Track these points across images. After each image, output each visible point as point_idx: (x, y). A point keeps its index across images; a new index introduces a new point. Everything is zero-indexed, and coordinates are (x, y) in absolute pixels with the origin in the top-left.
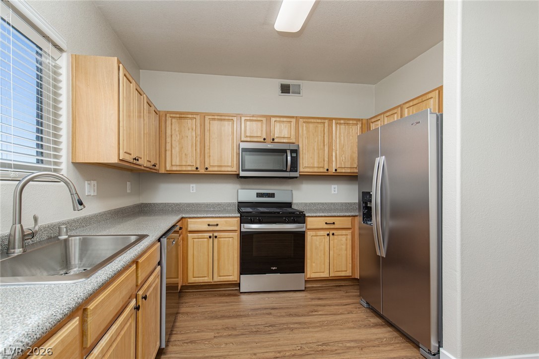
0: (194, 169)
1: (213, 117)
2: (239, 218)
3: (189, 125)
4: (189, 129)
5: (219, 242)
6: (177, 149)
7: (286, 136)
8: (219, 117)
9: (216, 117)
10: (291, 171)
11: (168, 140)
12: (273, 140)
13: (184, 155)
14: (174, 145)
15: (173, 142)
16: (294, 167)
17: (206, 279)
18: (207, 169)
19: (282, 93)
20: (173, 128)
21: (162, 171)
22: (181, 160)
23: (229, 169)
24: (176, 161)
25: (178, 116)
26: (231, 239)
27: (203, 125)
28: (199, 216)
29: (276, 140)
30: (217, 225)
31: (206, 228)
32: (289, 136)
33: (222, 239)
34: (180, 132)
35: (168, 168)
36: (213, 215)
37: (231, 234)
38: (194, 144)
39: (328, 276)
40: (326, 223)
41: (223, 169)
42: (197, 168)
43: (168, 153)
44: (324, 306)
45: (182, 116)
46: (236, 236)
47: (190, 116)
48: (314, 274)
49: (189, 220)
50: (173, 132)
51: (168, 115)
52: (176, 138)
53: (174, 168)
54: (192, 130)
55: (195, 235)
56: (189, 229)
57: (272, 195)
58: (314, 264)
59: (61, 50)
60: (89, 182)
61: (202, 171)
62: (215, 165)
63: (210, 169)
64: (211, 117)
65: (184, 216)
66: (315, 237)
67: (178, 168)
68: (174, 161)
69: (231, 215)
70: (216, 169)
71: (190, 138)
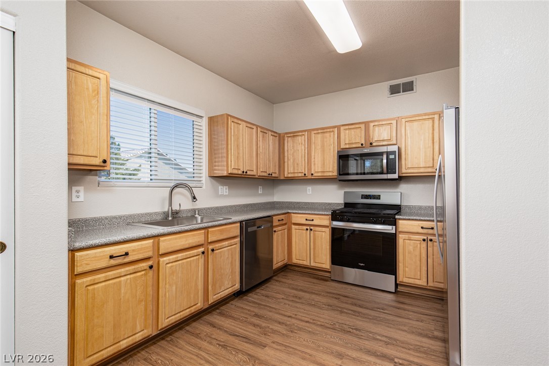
0: (303, 175)
1: (317, 132)
2: (330, 216)
3: (300, 141)
4: (299, 144)
5: (314, 235)
6: (292, 160)
7: (386, 139)
8: (322, 131)
9: (320, 131)
10: (387, 173)
11: (286, 154)
12: (371, 144)
13: (296, 165)
14: (289, 158)
15: (289, 155)
16: (391, 168)
17: (305, 263)
18: (312, 174)
19: (391, 94)
20: (289, 144)
21: (282, 178)
22: (294, 169)
23: (331, 174)
24: (291, 170)
25: (292, 135)
26: (324, 233)
27: (309, 139)
28: (300, 212)
29: (374, 144)
30: (313, 220)
31: (304, 222)
32: (390, 139)
33: (317, 232)
34: (293, 147)
35: (286, 176)
36: (310, 212)
37: (324, 229)
38: (303, 156)
39: (425, 284)
40: (422, 228)
41: (325, 174)
42: (305, 175)
43: (286, 164)
44: (398, 309)
45: (294, 135)
46: (328, 231)
47: (300, 134)
48: (407, 279)
49: (293, 215)
50: (289, 148)
51: (285, 135)
52: (291, 152)
53: (290, 175)
54: (302, 144)
55: (297, 227)
56: (293, 222)
57: (378, 197)
58: (407, 269)
59: (201, 117)
60: (222, 187)
61: (310, 177)
62: (319, 171)
63: (315, 175)
64: (315, 132)
65: (289, 211)
66: (409, 241)
67: (292, 175)
68: (290, 170)
69: (323, 213)
70: (320, 174)
71: (300, 151)
